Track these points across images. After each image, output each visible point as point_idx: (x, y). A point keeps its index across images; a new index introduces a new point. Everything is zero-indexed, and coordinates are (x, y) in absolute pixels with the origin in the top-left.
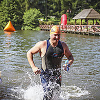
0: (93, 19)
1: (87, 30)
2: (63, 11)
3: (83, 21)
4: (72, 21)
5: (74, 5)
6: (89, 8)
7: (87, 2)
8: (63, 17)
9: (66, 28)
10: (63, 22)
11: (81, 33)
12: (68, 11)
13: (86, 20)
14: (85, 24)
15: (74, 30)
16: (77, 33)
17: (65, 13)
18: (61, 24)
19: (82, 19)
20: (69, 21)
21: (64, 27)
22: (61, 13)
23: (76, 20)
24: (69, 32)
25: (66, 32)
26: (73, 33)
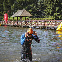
0: (25, 17)
1: (22, 24)
3: (19, 18)
4: (11, 18)
5: (12, 7)
6: (22, 9)
9: (7, 23)
10: (5, 19)
11: (17, 26)
13: (21, 17)
14: (20, 20)
15: (13, 24)
16: (14, 26)
17: (6, 13)
19: (18, 17)
20: (9, 18)
22: (4, 13)
23: (14, 17)
24: (10, 26)
25: (7, 26)
26: (12, 26)
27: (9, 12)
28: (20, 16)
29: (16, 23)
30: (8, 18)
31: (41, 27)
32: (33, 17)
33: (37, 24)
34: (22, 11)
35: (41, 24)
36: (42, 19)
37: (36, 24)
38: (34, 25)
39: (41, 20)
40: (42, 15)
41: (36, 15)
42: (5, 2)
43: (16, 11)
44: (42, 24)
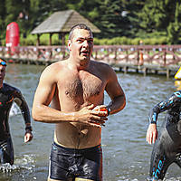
2: (11, 16)
4: (30, 38)
5: (34, 3)
6: (67, 9)
8: (11, 28)
9: (18, 53)
10: (11, 40)
12: (21, 15)
14: (59, 44)
16: (42, 64)
18: (7, 45)
19: (51, 34)
21: (12, 51)
22: (6, 21)
23: (39, 35)
24: (25, 62)
25: (18, 62)
26: (33, 63)
27: (24, 18)
28: (58, 30)
29: (47, 54)
30: (22, 39)
31: (127, 68)
32: (101, 36)
34: (67, 16)
35: (127, 58)
36: (129, 40)
39: (125, 43)
40: (130, 29)
41: (112, 27)
43: (47, 16)
44: (131, 57)
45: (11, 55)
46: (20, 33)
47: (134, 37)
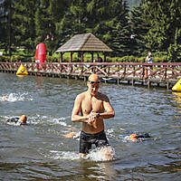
0: (92, 53)
1: (82, 72)
2: (39, 37)
3: (75, 55)
4: (55, 55)
5: (59, 27)
6: (85, 32)
7: (81, 21)
8: (39, 48)
9: (45, 68)
10: (39, 57)
11: (71, 77)
12: (48, 37)
13: (81, 53)
14: (78, 61)
15: (58, 72)
16: (64, 77)
17: (42, 41)
18: (36, 61)
19: (72, 52)
20: (51, 55)
21: (40, 67)
22: (35, 42)
23: (62, 53)
24: (51, 75)
25: (45, 75)
26: (57, 76)
27: (50, 40)
28: (77, 49)
29: (69, 69)
30: (48, 56)
31: (134, 81)
32: (113, 55)
33: (124, 73)
34: (85, 38)
35: (134, 73)
36: (136, 59)
37: (122, 71)
38: (116, 76)
39: (133, 61)
40: (137, 49)
41: (122, 48)
42: (41, 13)
43: (69, 38)
44: (137, 72)
45: (39, 69)
46: (46, 51)
47: (141, 56)
